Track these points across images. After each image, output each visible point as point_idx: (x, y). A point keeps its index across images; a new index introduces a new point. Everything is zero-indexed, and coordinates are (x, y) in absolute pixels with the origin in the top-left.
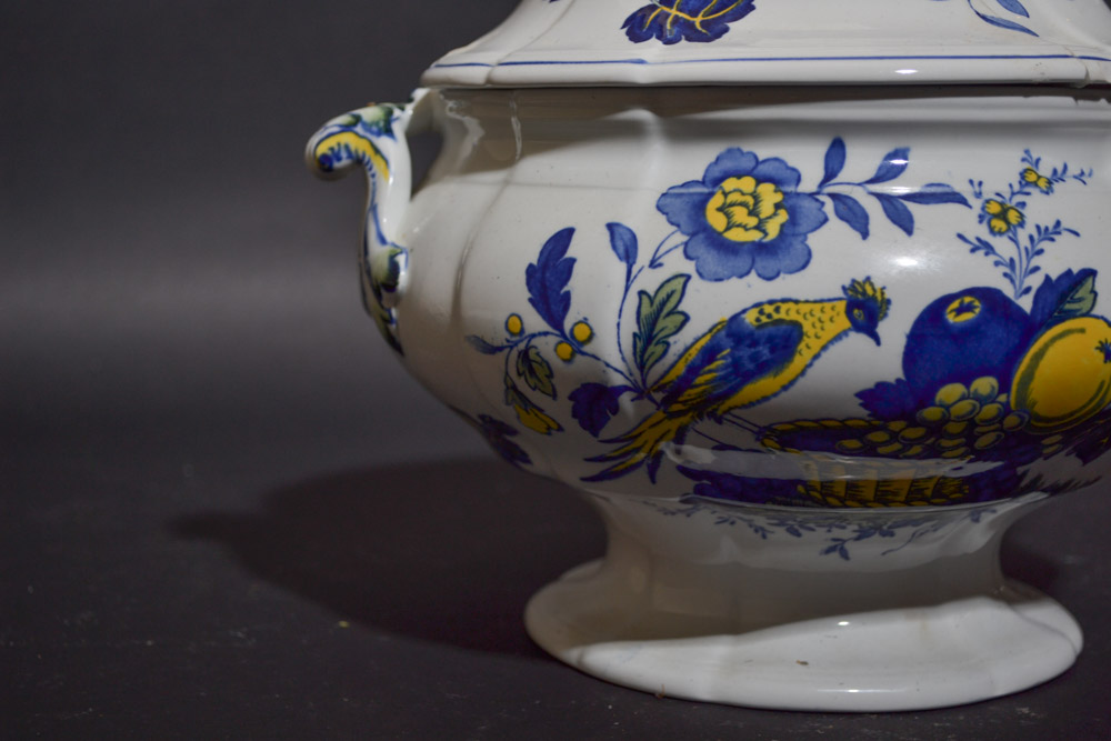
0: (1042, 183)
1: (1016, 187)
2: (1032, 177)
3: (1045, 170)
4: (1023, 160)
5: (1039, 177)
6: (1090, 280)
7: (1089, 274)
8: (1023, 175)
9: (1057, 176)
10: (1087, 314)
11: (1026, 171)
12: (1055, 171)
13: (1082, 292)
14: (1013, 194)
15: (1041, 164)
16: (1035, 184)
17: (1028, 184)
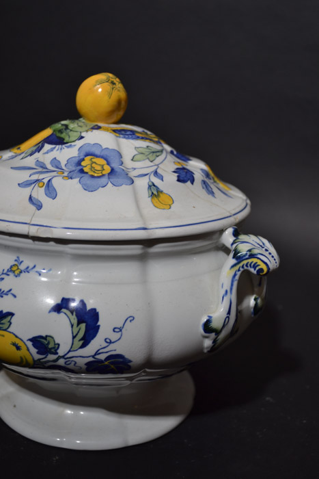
0: (17, 272)
1: (5, 272)
2: (14, 268)
3: (22, 267)
4: (16, 260)
5: (18, 269)
6: (10, 317)
7: (12, 314)
8: (11, 267)
9: (27, 270)
10: (5, 330)
11: (14, 265)
12: (28, 268)
13: (5, 321)
14: (3, 274)
15: (22, 264)
16: (14, 272)
17: (11, 271)
